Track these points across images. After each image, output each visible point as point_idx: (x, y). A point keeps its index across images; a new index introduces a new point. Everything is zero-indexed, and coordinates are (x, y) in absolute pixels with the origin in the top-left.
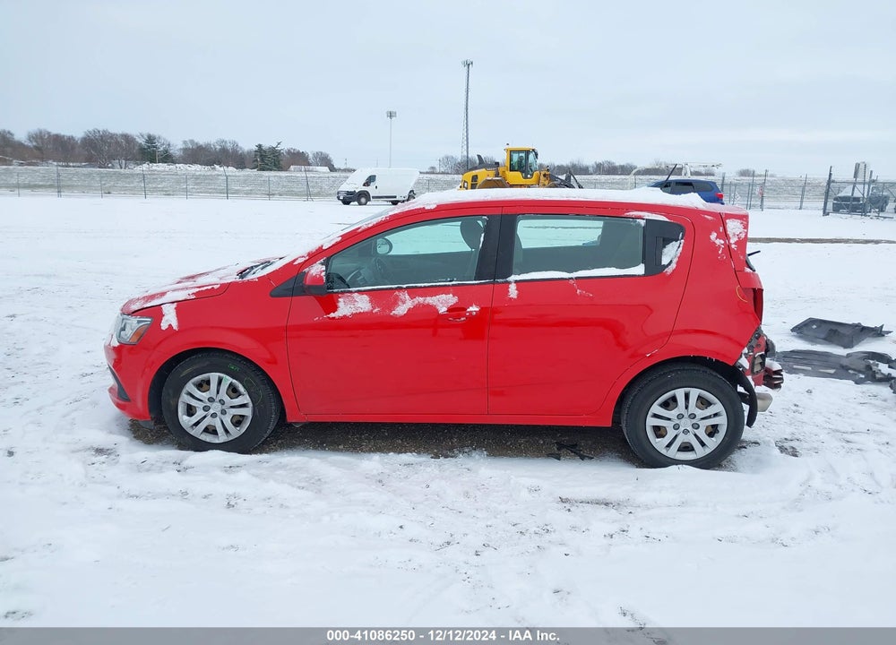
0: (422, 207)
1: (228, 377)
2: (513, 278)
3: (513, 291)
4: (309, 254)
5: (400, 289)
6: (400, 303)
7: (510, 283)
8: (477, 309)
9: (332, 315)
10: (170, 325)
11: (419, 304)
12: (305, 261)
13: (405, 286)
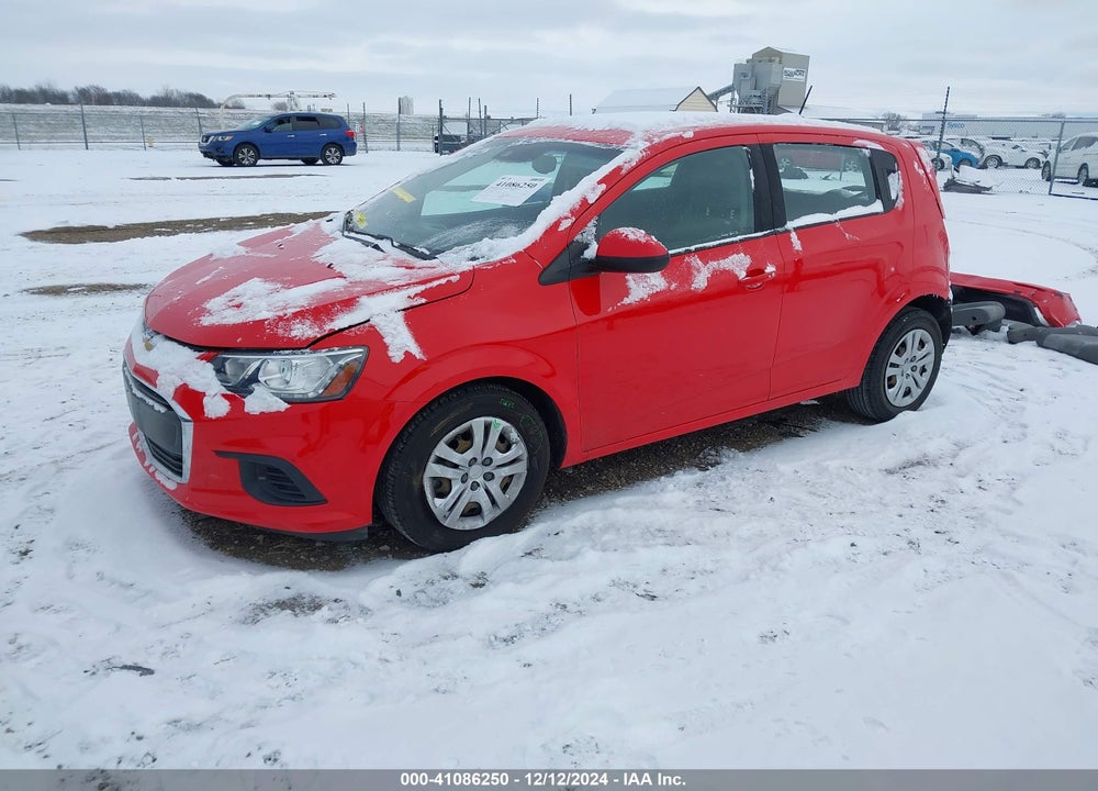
0: (677, 134)
1: (499, 421)
2: (790, 225)
3: (797, 244)
4: (573, 212)
5: (688, 252)
6: (695, 273)
7: (788, 231)
8: (774, 269)
9: (627, 301)
10: (407, 354)
11: (715, 271)
12: (573, 224)
13: (693, 248)
